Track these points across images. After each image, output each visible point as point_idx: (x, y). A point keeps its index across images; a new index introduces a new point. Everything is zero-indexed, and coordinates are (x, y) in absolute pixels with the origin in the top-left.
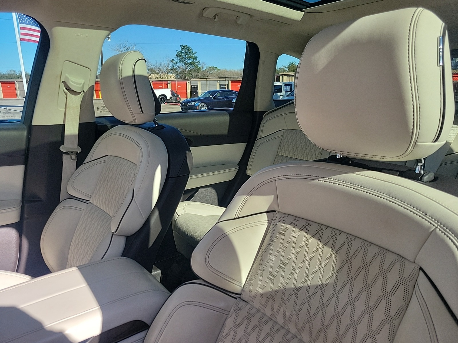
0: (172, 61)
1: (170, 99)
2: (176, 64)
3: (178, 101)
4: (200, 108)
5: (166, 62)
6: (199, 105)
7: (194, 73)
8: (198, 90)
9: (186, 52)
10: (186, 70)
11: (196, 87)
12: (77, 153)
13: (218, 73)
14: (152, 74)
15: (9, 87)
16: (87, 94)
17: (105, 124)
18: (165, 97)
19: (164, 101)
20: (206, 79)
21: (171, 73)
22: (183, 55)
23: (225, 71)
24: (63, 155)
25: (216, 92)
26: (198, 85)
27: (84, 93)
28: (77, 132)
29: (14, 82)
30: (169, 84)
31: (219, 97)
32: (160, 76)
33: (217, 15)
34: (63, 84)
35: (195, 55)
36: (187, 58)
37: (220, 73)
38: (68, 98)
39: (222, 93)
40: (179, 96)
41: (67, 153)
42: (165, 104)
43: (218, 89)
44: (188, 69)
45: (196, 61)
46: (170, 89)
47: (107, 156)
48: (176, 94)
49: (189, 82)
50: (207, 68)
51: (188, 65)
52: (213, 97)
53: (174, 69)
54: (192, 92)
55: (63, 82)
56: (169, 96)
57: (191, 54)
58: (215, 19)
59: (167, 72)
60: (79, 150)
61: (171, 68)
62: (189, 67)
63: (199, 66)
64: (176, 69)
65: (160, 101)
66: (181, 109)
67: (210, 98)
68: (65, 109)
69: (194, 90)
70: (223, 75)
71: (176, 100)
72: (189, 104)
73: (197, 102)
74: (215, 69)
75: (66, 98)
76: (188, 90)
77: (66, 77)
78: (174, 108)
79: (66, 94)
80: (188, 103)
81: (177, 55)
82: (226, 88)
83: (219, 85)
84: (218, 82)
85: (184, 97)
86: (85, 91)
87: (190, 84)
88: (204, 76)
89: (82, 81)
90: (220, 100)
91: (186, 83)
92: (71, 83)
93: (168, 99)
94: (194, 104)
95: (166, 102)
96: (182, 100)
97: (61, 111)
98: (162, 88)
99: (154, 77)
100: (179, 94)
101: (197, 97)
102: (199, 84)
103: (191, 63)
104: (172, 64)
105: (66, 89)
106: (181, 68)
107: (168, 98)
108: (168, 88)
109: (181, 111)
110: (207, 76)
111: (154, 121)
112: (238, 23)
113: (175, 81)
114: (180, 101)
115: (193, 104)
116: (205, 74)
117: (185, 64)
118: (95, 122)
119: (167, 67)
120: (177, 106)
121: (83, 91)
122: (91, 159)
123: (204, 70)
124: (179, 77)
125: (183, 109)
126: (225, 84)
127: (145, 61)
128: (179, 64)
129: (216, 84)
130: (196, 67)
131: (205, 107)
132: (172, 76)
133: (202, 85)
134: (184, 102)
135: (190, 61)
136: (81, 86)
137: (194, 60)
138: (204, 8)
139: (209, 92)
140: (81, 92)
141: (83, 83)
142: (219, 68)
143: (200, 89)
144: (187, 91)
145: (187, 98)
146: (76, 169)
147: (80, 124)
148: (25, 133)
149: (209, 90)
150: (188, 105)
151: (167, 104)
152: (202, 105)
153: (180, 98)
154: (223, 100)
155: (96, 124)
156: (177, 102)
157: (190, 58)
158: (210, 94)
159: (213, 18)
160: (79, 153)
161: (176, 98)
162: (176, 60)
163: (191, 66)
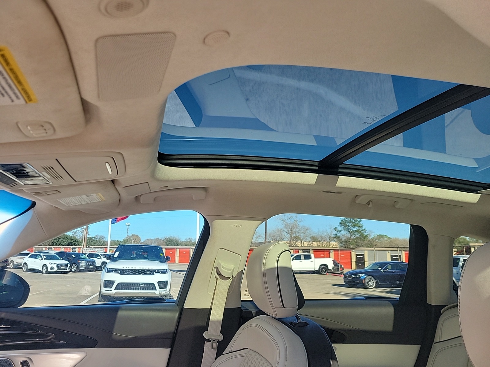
0: (335, 229)
1: (332, 269)
2: (340, 231)
3: (342, 271)
4: (366, 282)
5: (329, 231)
6: (365, 279)
7: (360, 241)
8: (364, 260)
9: (351, 220)
10: (350, 238)
11: (362, 257)
12: (218, 341)
13: (388, 242)
14: (314, 242)
15: (184, 253)
16: (236, 279)
17: (250, 310)
18: (326, 267)
19: (325, 271)
20: (373, 249)
21: (334, 241)
22: (347, 223)
23: (396, 240)
24: (205, 342)
25: (386, 264)
26: (364, 255)
27: (233, 278)
28: (221, 318)
29: (189, 248)
30: (331, 253)
31: (391, 270)
32: (322, 244)
33: (371, 201)
34: (215, 269)
35: (360, 222)
36: (352, 226)
37: (391, 241)
38: (217, 283)
39: (393, 266)
40: (343, 266)
41: (209, 341)
42: (326, 274)
43: (389, 260)
44: (353, 237)
45: (362, 229)
46: (332, 258)
47: (247, 348)
48: (339, 263)
49: (354, 251)
50: (375, 236)
51: (353, 233)
52: (383, 269)
53: (337, 237)
54: (357, 263)
55: (216, 268)
56: (331, 266)
57: (356, 222)
58: (369, 205)
59: (329, 240)
60: (221, 338)
61: (333, 236)
62: (354, 235)
63: (365, 234)
64: (339, 237)
65: (321, 272)
66: (344, 281)
67: (378, 270)
68: (214, 293)
69: (360, 261)
70: (394, 245)
71: (339, 271)
72: (354, 277)
73: (363, 275)
74: (385, 237)
75: (217, 282)
76: (352, 260)
77: (219, 264)
78: (336, 280)
79: (217, 279)
80: (352, 276)
81: (340, 223)
82: (398, 259)
83: (390, 256)
84: (388, 252)
85: (349, 268)
86: (234, 277)
87: (355, 253)
88: (371, 245)
89: (232, 267)
90: (392, 274)
91: (351, 252)
92: (222, 268)
93: (330, 270)
94: (360, 276)
95: (328, 272)
96: (346, 271)
97: (210, 295)
98: (324, 257)
99: (316, 246)
100: (343, 264)
101: (363, 269)
102: (366, 253)
103: (356, 231)
104: (335, 232)
105: (218, 274)
106: (345, 236)
107: (329, 268)
108: (330, 257)
109: (344, 284)
110: (376, 245)
111: (297, 316)
112: (397, 207)
113: (338, 250)
114: (343, 272)
115: (358, 276)
116: (372, 242)
117: (349, 232)
118: (240, 308)
119: (329, 234)
120: (340, 278)
121: (233, 276)
122: (231, 350)
123: (371, 238)
124: (342, 245)
125: (347, 282)
126: (397, 254)
127: (289, 252)
128: (343, 232)
129: (386, 255)
130: (362, 235)
131: (373, 280)
132: (334, 244)
133: (369, 255)
134: (347, 274)
135: (355, 229)
136: (231, 271)
137: (359, 228)
138: (357, 196)
139: (377, 264)
140: (230, 277)
141: (232, 269)
142: (389, 237)
143: (366, 259)
144: (351, 262)
145: (352, 269)
146: (216, 359)
147: (226, 309)
148: (177, 315)
149: (378, 262)
150: (352, 277)
151: (329, 274)
152: (369, 279)
153: (343, 269)
154: (395, 273)
155: (241, 309)
156: (340, 273)
157: (354, 226)
158: (378, 265)
159: (367, 204)
160: (221, 341)
161: (339, 268)
162: (340, 228)
163: (356, 233)
